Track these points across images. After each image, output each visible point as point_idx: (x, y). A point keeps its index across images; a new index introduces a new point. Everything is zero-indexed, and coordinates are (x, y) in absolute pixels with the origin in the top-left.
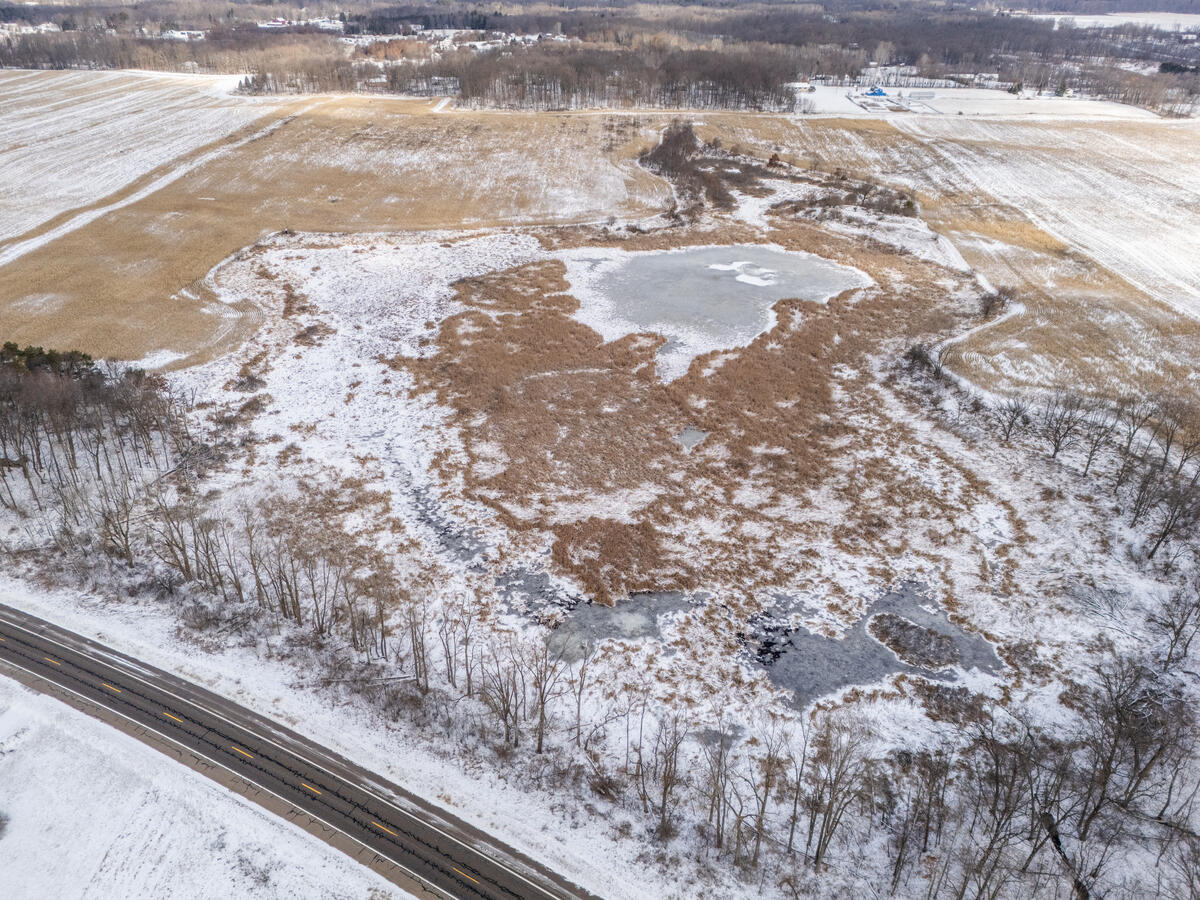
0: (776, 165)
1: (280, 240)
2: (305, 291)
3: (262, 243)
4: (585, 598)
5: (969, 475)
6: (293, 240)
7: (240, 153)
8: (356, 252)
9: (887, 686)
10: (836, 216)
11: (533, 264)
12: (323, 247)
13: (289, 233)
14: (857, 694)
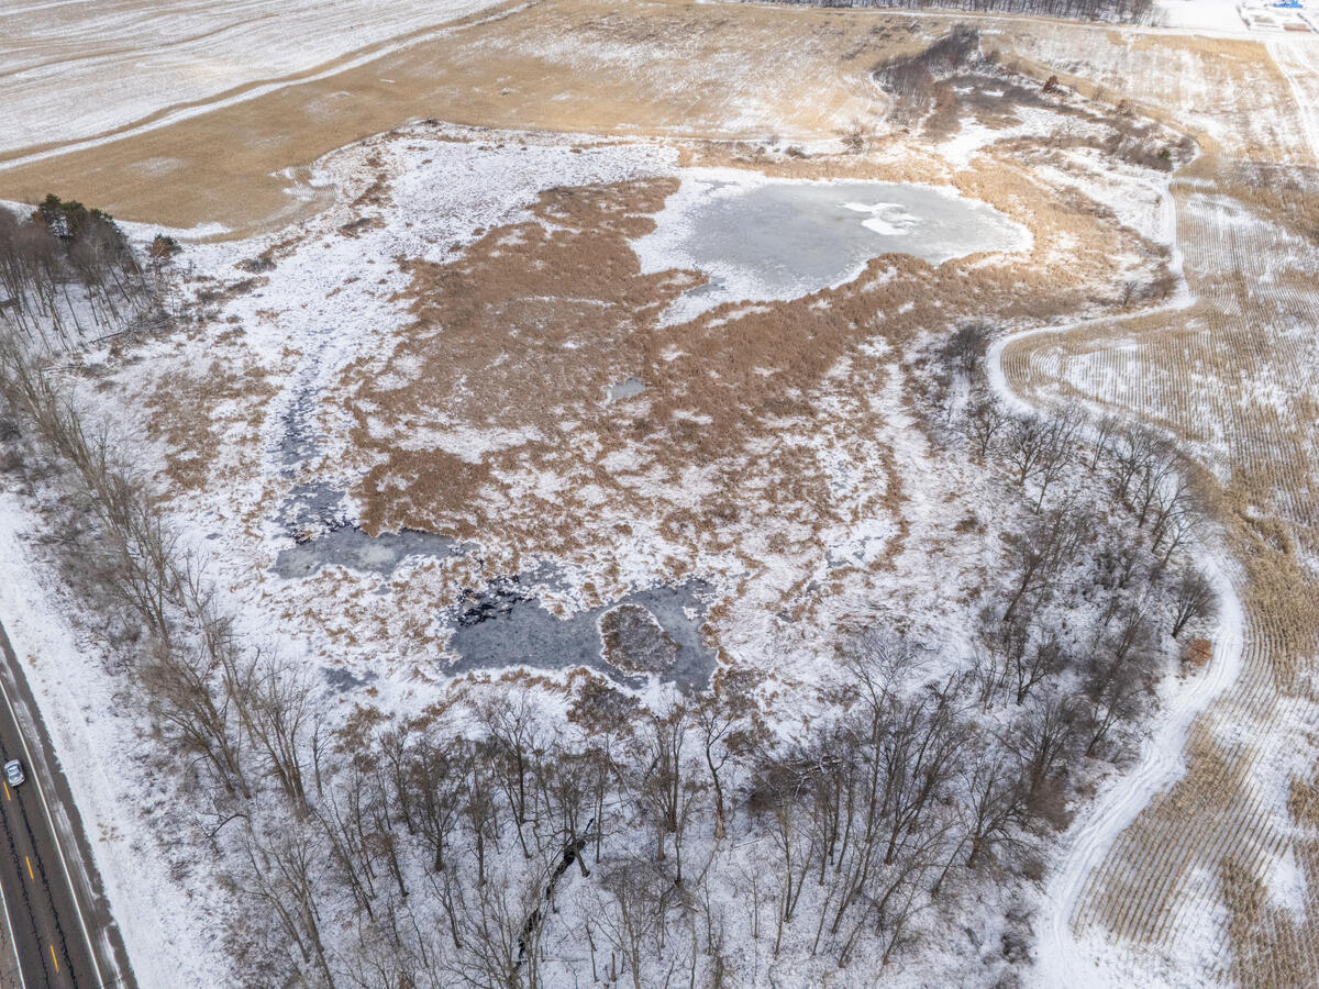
0: (1054, 91)
1: (420, 130)
2: (393, 183)
3: (400, 131)
4: (356, 524)
5: (895, 485)
6: (433, 130)
7: (457, 36)
8: (481, 148)
9: (559, 677)
10: (1055, 160)
11: (645, 180)
12: (456, 140)
13: (434, 123)
14: (521, 674)
